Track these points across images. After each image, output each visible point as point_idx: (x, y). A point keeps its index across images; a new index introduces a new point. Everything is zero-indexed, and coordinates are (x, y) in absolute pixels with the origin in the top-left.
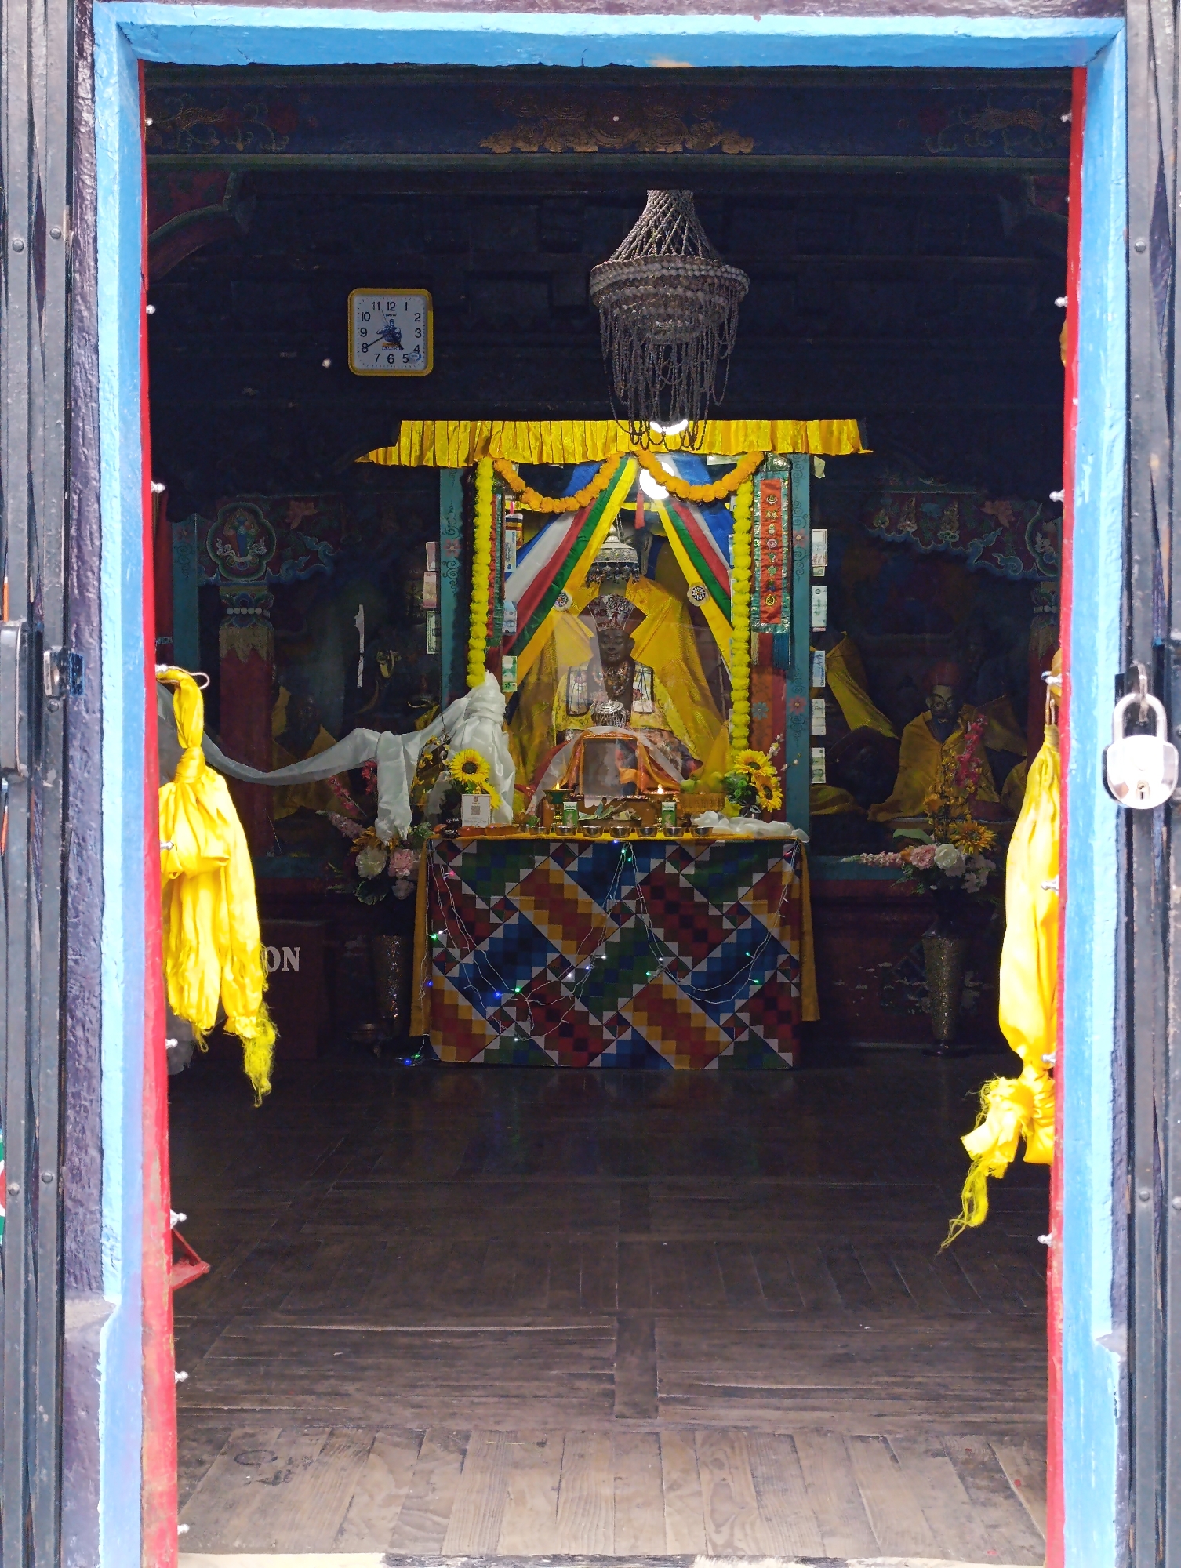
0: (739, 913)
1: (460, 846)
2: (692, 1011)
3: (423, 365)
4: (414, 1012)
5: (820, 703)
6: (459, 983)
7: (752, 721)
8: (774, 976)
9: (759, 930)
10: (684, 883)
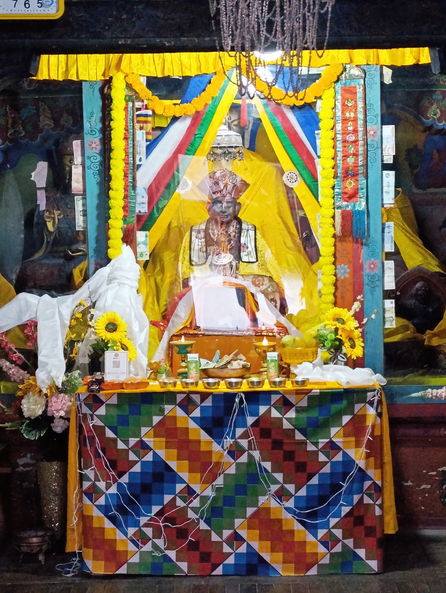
0: (332, 447)
1: (103, 398)
2: (295, 528)
3: (55, 9)
4: (69, 532)
5: (390, 265)
6: (105, 510)
7: (337, 280)
8: (361, 499)
9: (348, 462)
10: (286, 425)
